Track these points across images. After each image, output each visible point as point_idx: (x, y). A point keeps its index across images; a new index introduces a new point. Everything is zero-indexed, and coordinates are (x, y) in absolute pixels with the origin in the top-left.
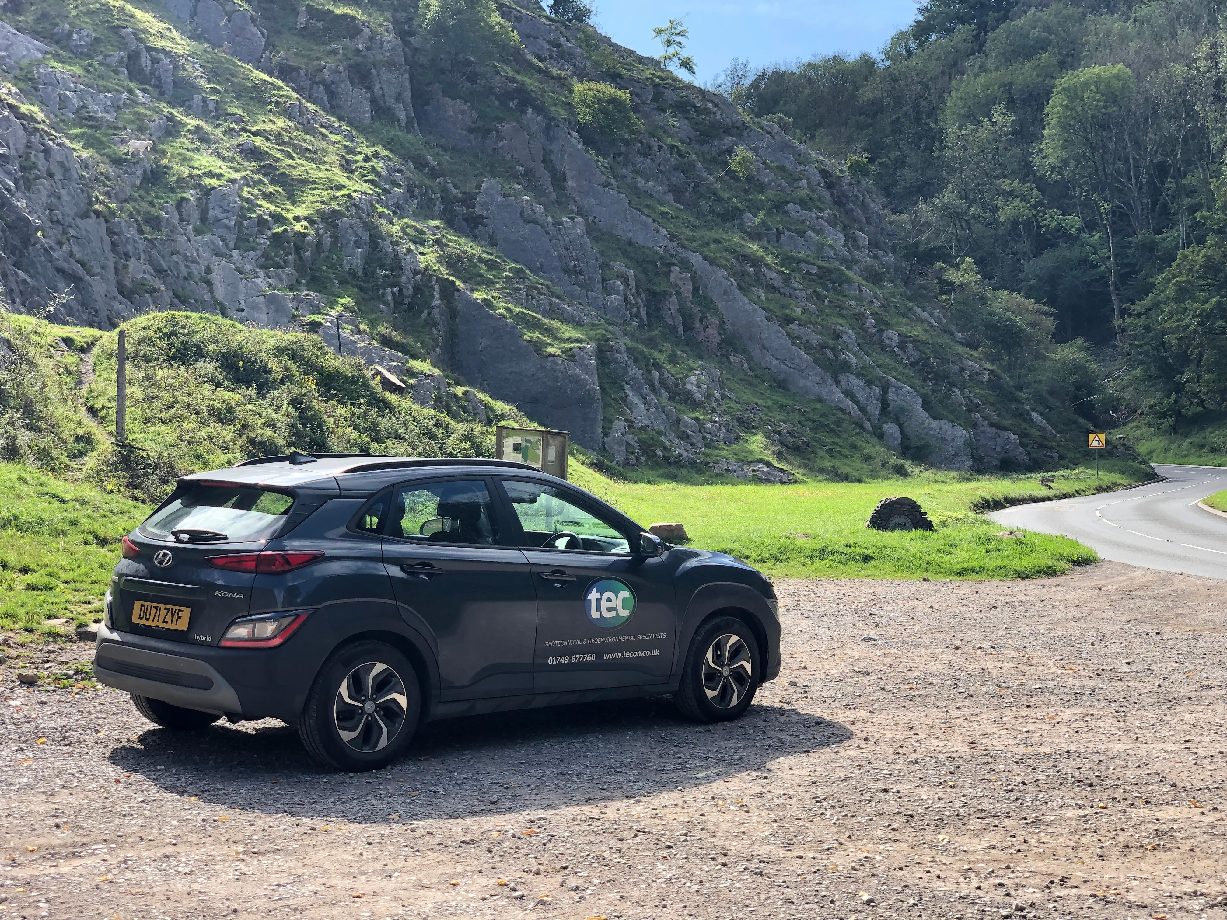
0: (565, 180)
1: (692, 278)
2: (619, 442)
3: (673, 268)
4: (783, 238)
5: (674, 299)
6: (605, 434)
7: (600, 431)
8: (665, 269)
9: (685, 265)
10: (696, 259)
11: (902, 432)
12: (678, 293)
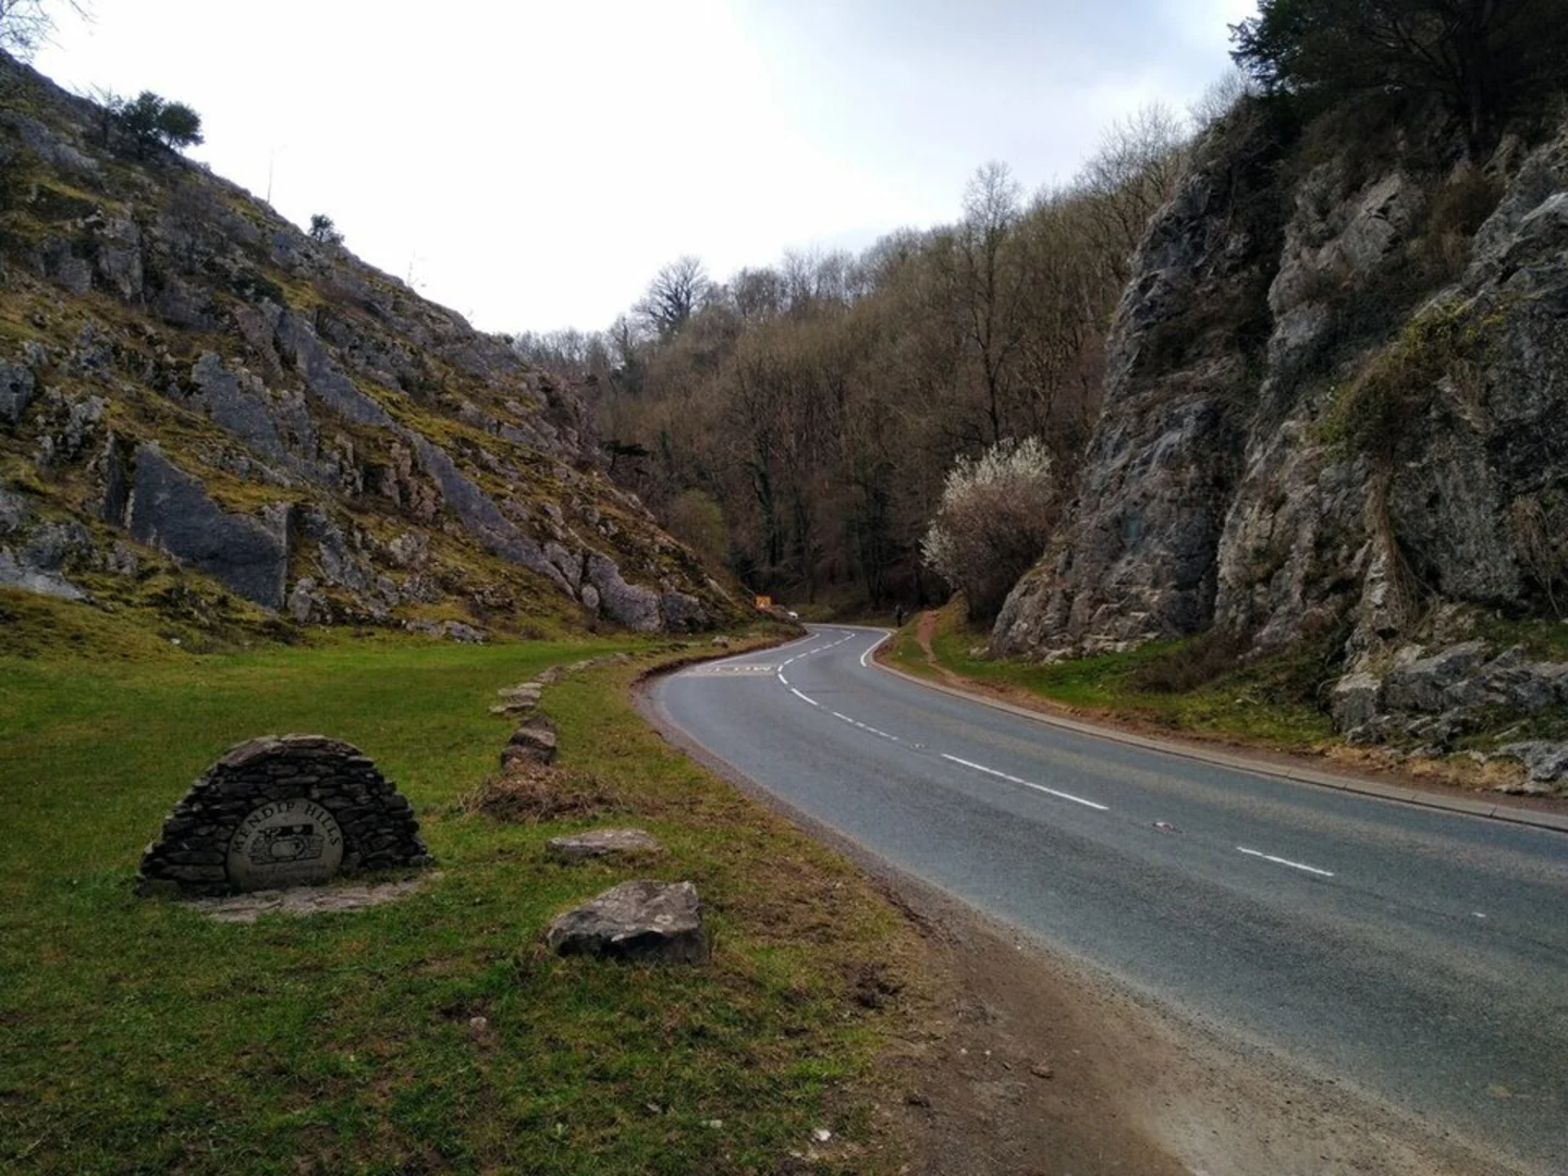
0: (295, 363)
1: (413, 454)
2: (303, 599)
3: (394, 445)
4: (503, 429)
5: (393, 471)
6: (289, 590)
7: (283, 588)
8: (387, 445)
9: (406, 443)
10: (417, 439)
11: (600, 595)
12: (397, 468)
